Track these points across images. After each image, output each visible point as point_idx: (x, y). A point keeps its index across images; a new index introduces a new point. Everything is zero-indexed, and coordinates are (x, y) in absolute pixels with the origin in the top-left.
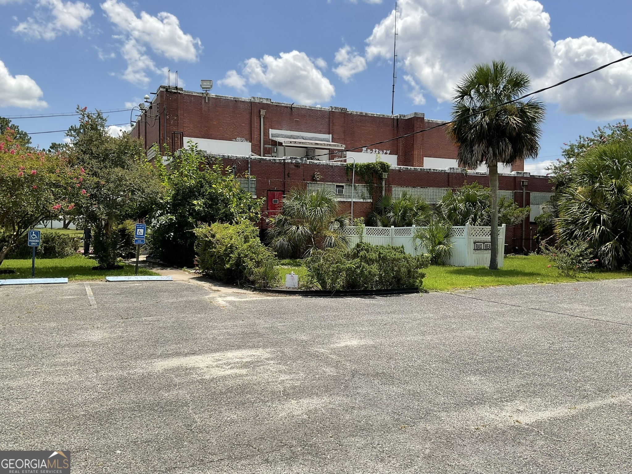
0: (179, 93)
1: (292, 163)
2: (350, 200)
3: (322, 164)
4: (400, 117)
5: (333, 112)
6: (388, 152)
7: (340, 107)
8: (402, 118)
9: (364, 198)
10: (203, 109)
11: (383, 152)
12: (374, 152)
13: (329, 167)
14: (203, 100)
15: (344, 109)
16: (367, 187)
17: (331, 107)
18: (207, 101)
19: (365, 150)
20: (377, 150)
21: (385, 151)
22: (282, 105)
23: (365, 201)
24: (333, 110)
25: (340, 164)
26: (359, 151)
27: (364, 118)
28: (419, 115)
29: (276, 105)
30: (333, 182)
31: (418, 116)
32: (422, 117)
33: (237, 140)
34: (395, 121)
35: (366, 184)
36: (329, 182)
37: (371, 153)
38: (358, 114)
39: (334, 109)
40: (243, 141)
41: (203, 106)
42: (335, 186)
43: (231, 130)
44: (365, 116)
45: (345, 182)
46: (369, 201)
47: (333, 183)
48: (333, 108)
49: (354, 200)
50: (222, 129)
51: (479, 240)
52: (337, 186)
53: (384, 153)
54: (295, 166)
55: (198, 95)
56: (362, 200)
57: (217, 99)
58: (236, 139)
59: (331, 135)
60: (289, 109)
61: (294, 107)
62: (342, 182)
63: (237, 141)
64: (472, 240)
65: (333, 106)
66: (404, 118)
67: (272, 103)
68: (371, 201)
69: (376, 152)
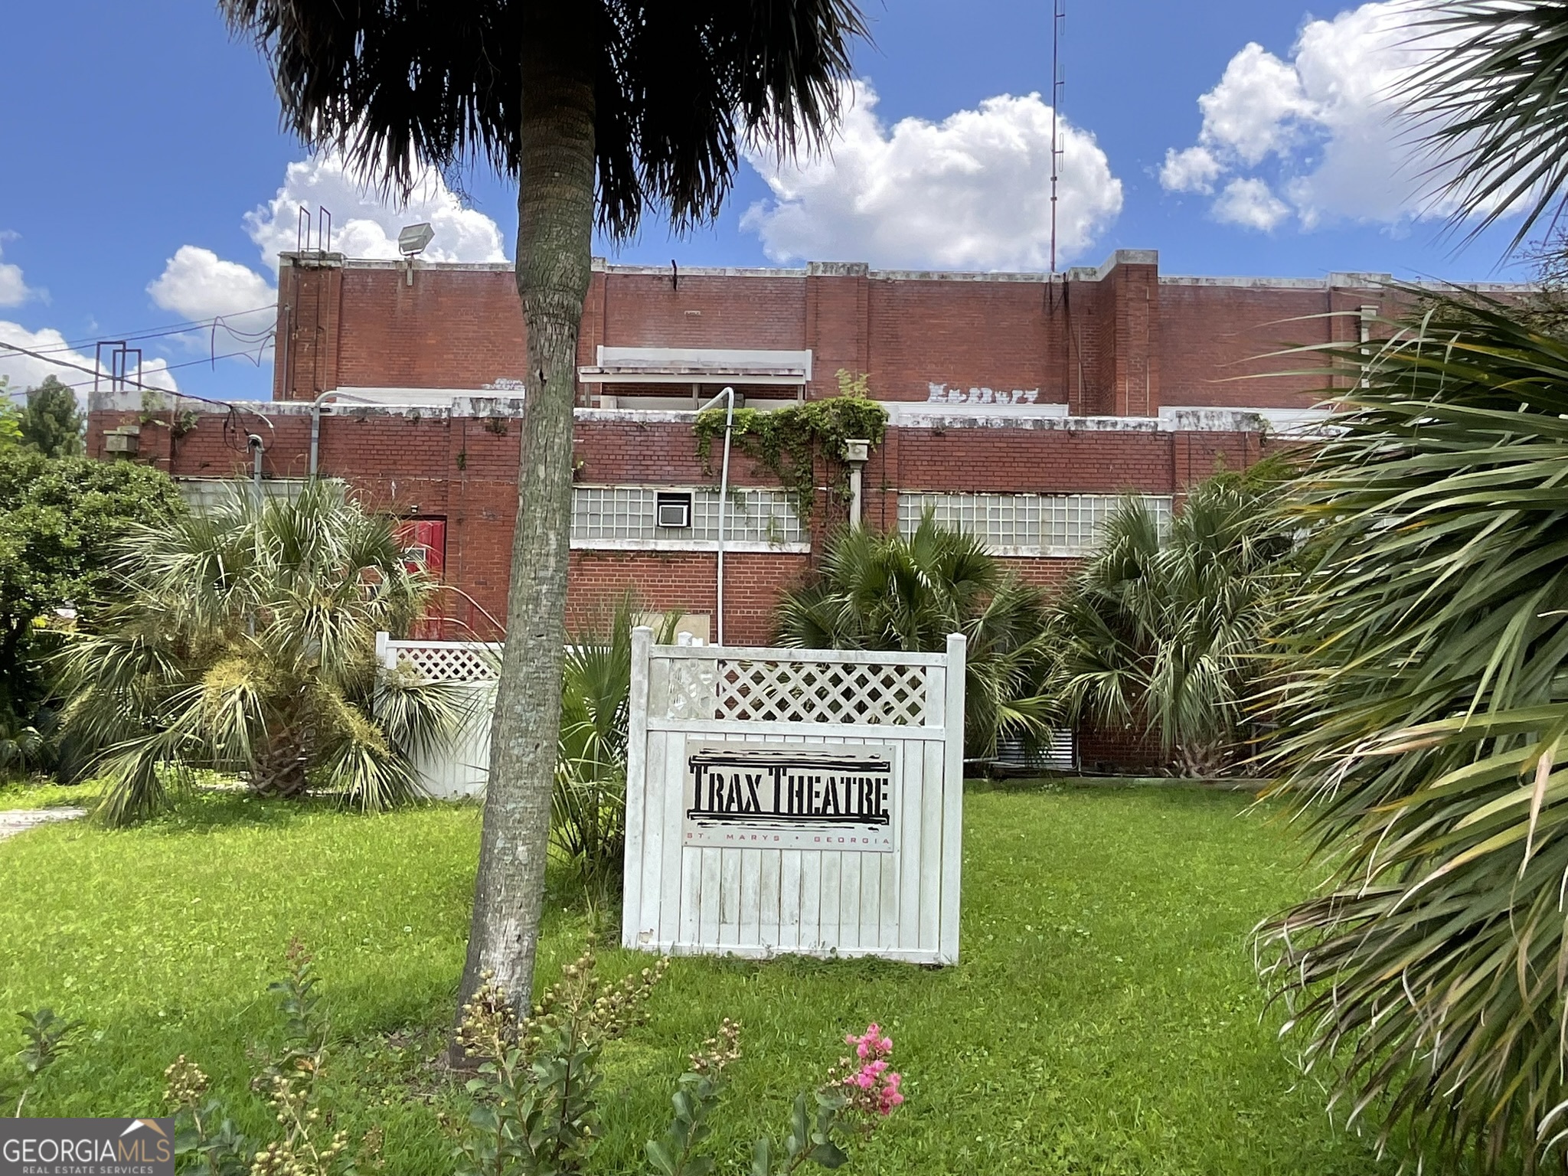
0: (330, 268)
1: (476, 419)
2: (712, 546)
3: (600, 421)
4: (1076, 275)
5: (818, 277)
6: (1032, 395)
7: (841, 261)
8: (1083, 278)
9: (776, 540)
10: (399, 306)
11: (1010, 395)
12: (973, 398)
13: (627, 429)
14: (400, 281)
15: (856, 265)
16: (792, 496)
17: (812, 263)
18: (410, 282)
19: (941, 392)
20: (988, 393)
21: (1017, 394)
22: (644, 272)
23: (776, 550)
24: (819, 274)
25: (676, 416)
26: (916, 397)
27: (935, 289)
28: (1134, 257)
29: (626, 276)
30: (642, 482)
31: (1129, 262)
32: (1149, 262)
33: (498, 386)
34: (1058, 295)
35: (787, 485)
36: (627, 481)
37: (965, 401)
38: (913, 277)
39: (821, 268)
40: (516, 387)
41: (400, 297)
42: (656, 497)
43: (480, 357)
44: (939, 284)
45: (694, 482)
46: (795, 548)
47: (647, 487)
48: (818, 267)
49: (731, 546)
50: (451, 356)
51: (737, 746)
52: (661, 496)
53: (1015, 398)
54: (488, 428)
55: (386, 268)
56: (763, 547)
57: (443, 273)
58: (493, 383)
59: (809, 352)
60: (666, 281)
61: (683, 277)
62: (681, 483)
63: (496, 389)
64: (677, 741)
65: (819, 260)
66: (1093, 279)
67: (612, 268)
68: (806, 548)
69: (981, 396)
